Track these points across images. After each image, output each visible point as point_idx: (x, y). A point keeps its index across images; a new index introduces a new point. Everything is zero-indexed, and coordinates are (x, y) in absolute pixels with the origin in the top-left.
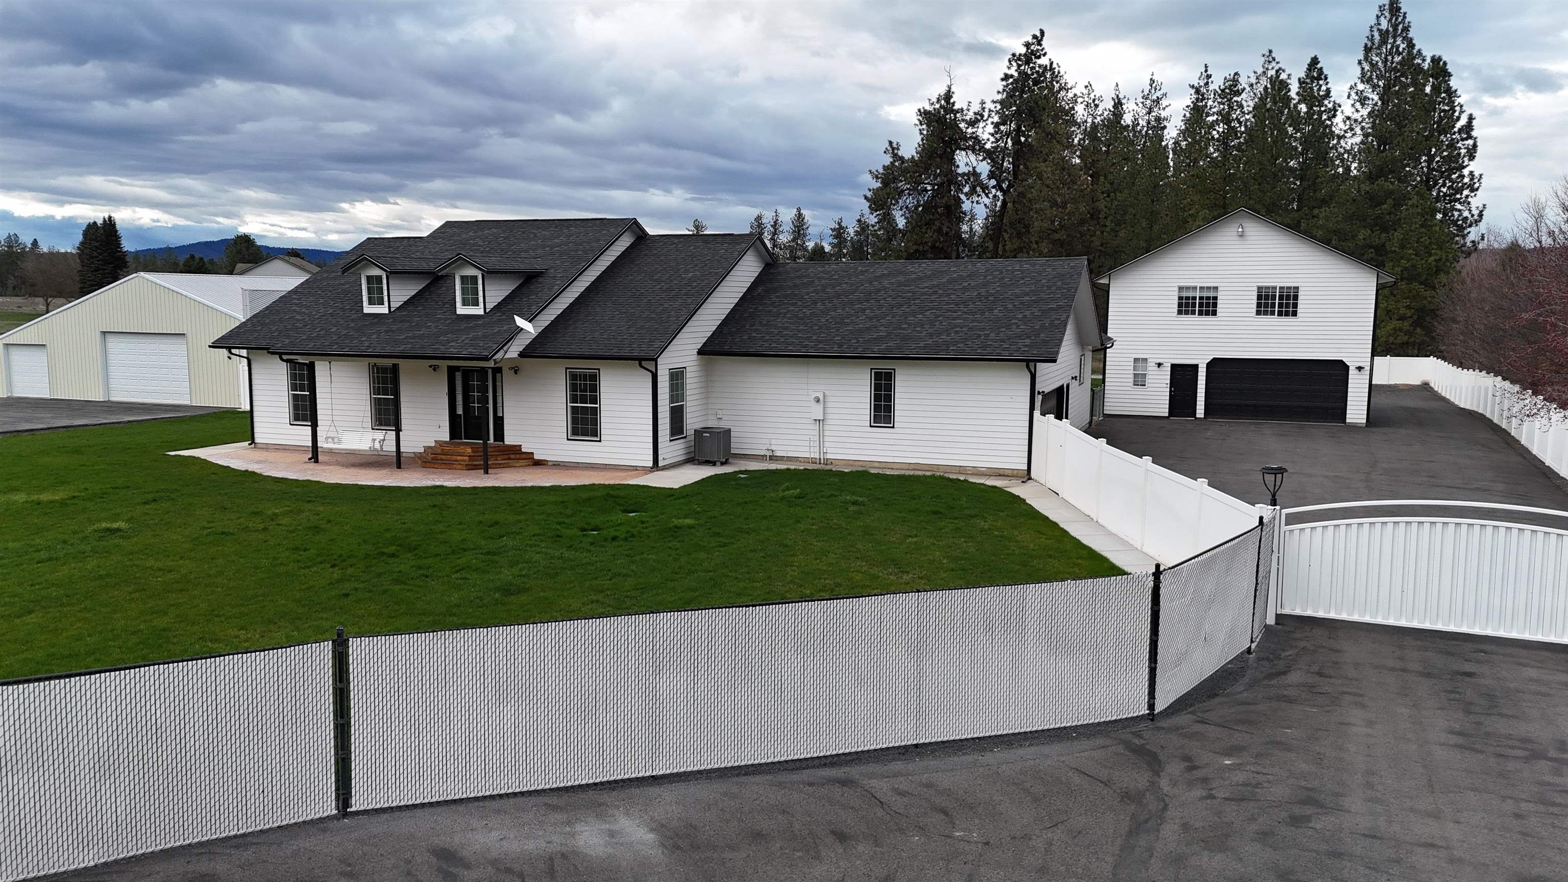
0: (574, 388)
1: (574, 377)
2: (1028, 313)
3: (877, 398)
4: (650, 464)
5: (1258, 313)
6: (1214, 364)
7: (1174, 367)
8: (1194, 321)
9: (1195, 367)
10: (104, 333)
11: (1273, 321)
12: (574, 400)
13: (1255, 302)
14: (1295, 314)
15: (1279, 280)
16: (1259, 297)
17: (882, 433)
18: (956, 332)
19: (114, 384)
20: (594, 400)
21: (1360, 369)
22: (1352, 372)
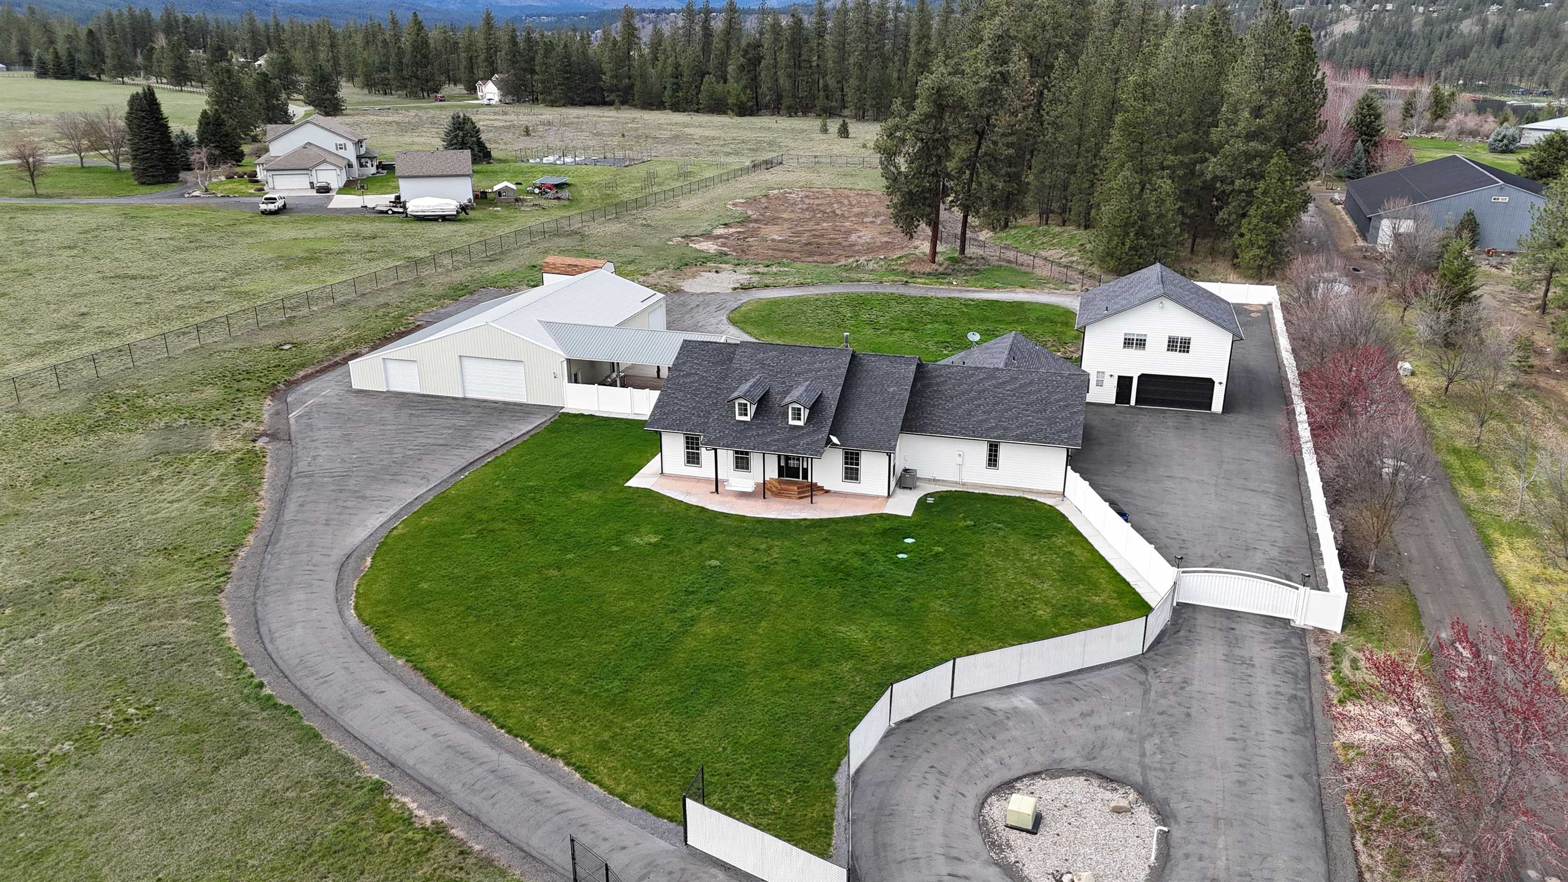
0: (846, 458)
1: (846, 453)
2: (1063, 414)
3: (990, 455)
4: (886, 495)
5: (1168, 350)
6: (1143, 378)
7: (1119, 377)
8: (1133, 352)
9: (1131, 378)
10: (460, 356)
11: (1177, 355)
12: (846, 463)
13: (1167, 344)
14: (1188, 352)
15: (1180, 334)
16: (1169, 342)
17: (992, 471)
18: (1031, 426)
19: (468, 386)
20: (857, 464)
21: (1220, 383)
22: (1216, 385)
